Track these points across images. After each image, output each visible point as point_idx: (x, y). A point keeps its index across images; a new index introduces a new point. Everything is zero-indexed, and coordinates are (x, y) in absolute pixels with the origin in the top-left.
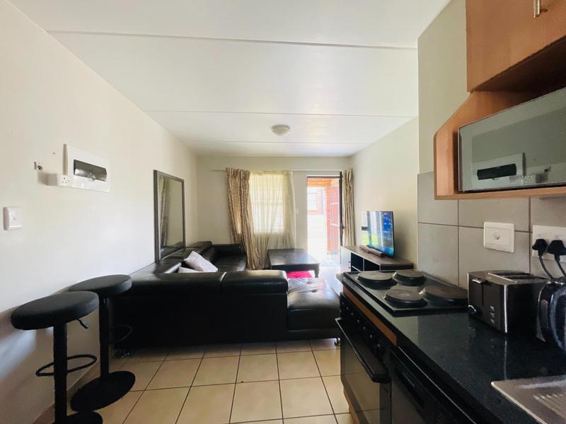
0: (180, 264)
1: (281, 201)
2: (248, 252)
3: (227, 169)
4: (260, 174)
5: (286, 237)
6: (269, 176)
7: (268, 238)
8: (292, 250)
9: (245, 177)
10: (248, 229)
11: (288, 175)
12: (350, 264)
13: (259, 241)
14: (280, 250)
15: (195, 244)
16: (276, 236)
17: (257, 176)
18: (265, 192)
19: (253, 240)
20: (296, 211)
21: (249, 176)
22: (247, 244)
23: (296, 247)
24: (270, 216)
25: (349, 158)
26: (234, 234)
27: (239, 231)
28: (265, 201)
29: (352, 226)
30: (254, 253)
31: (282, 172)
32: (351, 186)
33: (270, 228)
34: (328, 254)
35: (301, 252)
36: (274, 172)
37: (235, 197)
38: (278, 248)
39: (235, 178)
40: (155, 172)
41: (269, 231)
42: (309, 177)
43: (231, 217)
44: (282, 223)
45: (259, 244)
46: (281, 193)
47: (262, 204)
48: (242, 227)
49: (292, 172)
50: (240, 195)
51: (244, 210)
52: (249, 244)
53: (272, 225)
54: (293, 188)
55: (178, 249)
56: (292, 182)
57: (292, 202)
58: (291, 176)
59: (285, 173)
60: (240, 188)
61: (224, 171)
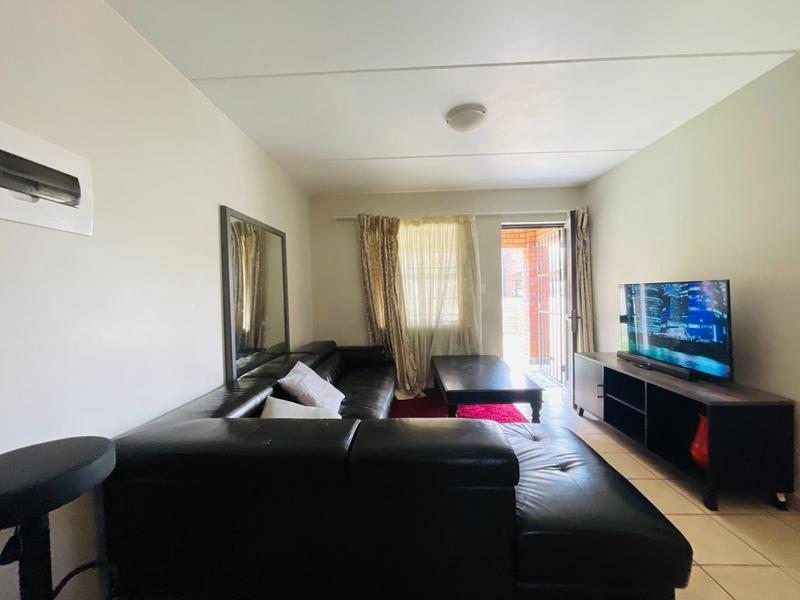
0: (269, 390)
1: (453, 271)
2: (397, 361)
3: (359, 215)
4: (416, 223)
5: (464, 334)
6: (433, 227)
7: (431, 336)
8: (475, 357)
9: (392, 229)
10: (398, 321)
11: (466, 223)
12: (601, 389)
13: (417, 343)
14: (454, 358)
15: (308, 345)
16: (447, 333)
17: (412, 228)
18: (426, 257)
19: (406, 340)
20: (481, 288)
21: (397, 228)
22: (395, 347)
23: (481, 353)
24: (435, 295)
25: (582, 188)
26: (372, 329)
27: (382, 324)
28: (427, 271)
29: (589, 314)
30: (409, 363)
31: (456, 219)
32: (587, 239)
33: (434, 318)
34: (531, 362)
35: (492, 361)
36: (441, 219)
37: (373, 265)
38: (451, 354)
39: (374, 231)
40: (223, 210)
41: (434, 324)
42: (504, 227)
43: (367, 298)
44: (456, 311)
45: (417, 348)
46: (454, 255)
47: (422, 276)
48: (387, 315)
49: (474, 218)
50: (383, 263)
51: (390, 286)
52: (399, 346)
53: (439, 314)
54: (477, 247)
55: (276, 355)
56: (475, 234)
57: (474, 272)
58: (474, 224)
59: (462, 220)
60: (383, 248)
61: (354, 220)
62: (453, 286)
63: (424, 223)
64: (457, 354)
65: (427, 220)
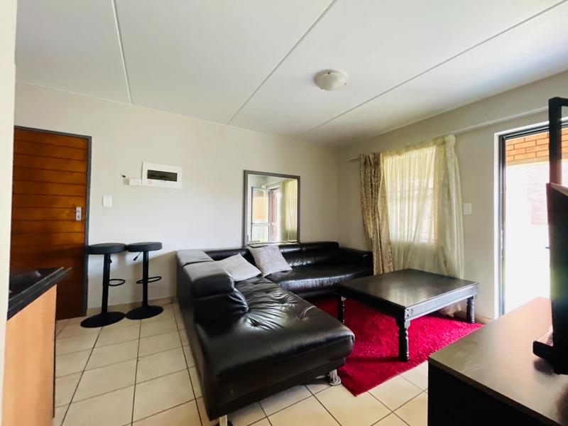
1: (430, 192)
3: (359, 156)
4: (399, 153)
5: (439, 254)
9: (377, 161)
11: (443, 144)
16: (423, 249)
17: (397, 158)
19: (387, 249)
31: (435, 141)
33: (412, 240)
36: (422, 145)
40: (245, 172)
46: (431, 180)
48: (372, 229)
50: (371, 188)
51: (375, 206)
60: (371, 177)
61: (357, 160)
62: (430, 207)
63: (407, 151)
64: (434, 272)
65: (408, 148)
